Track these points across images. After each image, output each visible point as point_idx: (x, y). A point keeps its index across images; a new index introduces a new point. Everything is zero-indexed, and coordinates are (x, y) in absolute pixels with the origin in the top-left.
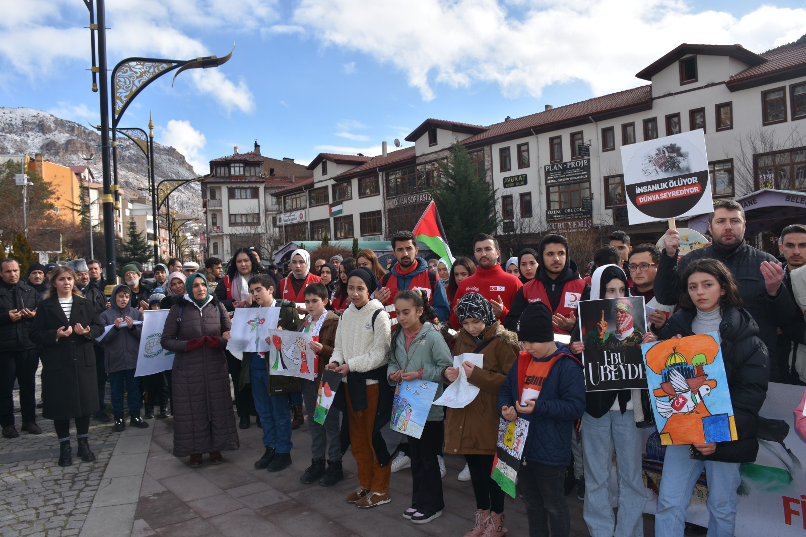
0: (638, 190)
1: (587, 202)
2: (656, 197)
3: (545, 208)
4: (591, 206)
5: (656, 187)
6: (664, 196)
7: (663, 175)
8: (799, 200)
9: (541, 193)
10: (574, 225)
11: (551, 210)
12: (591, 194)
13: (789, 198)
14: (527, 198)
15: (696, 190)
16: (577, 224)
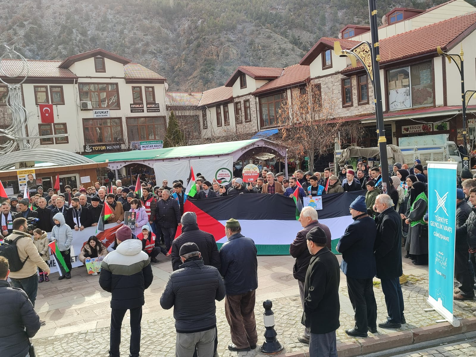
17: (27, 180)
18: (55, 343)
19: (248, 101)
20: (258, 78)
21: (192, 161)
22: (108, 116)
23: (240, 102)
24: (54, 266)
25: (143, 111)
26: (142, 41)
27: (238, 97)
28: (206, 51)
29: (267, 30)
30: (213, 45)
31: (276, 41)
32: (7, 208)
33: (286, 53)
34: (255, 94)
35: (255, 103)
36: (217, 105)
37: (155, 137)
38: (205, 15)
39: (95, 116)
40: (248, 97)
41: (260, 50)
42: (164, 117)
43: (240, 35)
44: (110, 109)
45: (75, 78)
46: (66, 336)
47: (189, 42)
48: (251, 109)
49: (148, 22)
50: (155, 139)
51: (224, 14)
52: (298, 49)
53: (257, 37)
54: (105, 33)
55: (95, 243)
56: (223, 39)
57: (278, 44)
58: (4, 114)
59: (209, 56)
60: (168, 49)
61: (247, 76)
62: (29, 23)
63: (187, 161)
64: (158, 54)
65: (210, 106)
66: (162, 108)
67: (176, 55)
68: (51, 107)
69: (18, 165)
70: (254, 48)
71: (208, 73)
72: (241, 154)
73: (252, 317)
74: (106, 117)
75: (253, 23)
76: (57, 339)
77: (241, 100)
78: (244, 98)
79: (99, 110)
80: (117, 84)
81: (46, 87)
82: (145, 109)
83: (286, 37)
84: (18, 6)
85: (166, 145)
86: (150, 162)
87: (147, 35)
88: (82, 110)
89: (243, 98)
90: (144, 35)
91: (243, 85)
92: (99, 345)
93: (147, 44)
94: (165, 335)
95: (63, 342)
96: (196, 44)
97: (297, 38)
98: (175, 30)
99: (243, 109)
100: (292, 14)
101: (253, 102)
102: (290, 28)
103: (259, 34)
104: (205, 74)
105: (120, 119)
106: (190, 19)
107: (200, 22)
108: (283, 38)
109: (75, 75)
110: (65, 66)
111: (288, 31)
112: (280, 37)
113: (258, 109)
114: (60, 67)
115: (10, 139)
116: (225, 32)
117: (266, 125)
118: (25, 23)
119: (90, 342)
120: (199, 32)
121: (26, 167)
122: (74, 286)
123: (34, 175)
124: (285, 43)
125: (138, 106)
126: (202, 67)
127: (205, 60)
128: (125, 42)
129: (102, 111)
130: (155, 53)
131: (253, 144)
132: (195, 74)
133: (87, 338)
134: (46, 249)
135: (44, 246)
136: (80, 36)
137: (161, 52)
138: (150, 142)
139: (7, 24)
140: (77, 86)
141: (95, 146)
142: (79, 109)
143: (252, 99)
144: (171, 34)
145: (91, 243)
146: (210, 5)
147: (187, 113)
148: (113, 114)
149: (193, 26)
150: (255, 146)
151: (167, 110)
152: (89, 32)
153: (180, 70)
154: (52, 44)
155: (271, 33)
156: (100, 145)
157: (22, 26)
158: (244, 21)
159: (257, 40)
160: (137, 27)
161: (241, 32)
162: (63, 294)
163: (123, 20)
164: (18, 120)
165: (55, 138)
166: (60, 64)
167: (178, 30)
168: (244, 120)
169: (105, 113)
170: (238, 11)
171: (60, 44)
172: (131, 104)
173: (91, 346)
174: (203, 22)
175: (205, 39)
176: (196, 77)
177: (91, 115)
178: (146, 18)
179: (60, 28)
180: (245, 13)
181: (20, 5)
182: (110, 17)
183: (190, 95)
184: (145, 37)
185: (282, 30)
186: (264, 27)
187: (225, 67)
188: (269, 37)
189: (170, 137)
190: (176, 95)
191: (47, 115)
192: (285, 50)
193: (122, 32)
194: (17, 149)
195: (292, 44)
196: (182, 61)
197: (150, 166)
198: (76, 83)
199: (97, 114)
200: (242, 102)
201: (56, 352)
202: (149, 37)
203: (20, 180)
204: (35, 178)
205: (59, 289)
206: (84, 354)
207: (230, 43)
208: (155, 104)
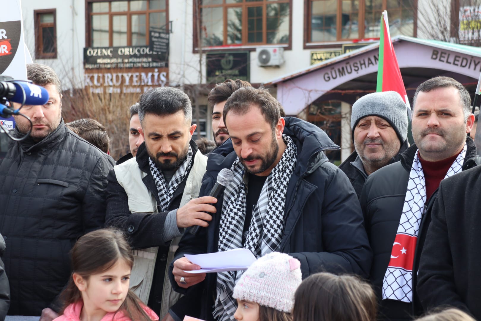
1: (159, 37)
3: (82, 44)
4: (168, 45)
8: (451, 60)
9: (74, 13)
10: (135, 79)
11: (93, 48)
12: (168, 22)
13: (436, 55)
14: (48, 20)
16: (140, 77)
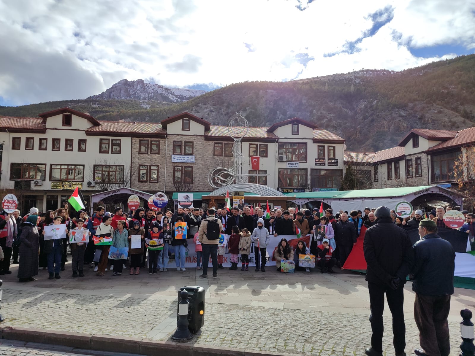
0: (181, 202)
2: (184, 204)
5: (184, 202)
6: (185, 204)
7: (185, 200)
15: (190, 204)
17: (239, 203)
18: (251, 310)
19: (420, 158)
20: (430, 139)
21: (366, 201)
22: (297, 167)
23: (411, 160)
24: (252, 262)
25: (325, 165)
26: (327, 118)
27: (410, 155)
28: (379, 125)
29: (438, 106)
30: (385, 120)
31: (446, 116)
32: (224, 212)
33: (456, 125)
34: (427, 153)
35: (426, 160)
36: (389, 162)
37: (332, 186)
38: (380, 96)
39: (288, 167)
40: (420, 155)
41: (429, 123)
42: (341, 170)
43: (410, 111)
44: (299, 162)
45: (277, 138)
46: (260, 307)
47: (364, 118)
48: (422, 165)
49: (332, 104)
50: (332, 187)
51: (397, 95)
52: (470, 122)
53: (427, 112)
54: (300, 113)
55: (286, 244)
56: (394, 115)
57: (449, 118)
58: (228, 162)
59: (381, 129)
60: (346, 123)
61: (420, 137)
62: (250, 108)
63: (361, 201)
64: (338, 128)
65: (383, 162)
66: (340, 163)
67: (352, 128)
68: (258, 159)
69: (233, 194)
70: (424, 121)
71: (379, 142)
72: (414, 197)
73: (445, 325)
74: (296, 168)
75: (424, 101)
76: (252, 308)
77: (412, 158)
78: (416, 156)
79: (291, 163)
80: (306, 144)
81: (257, 145)
82: (327, 163)
83: (457, 112)
84: (244, 98)
85: (342, 189)
86: (328, 201)
87: (330, 113)
88: (279, 162)
89: (414, 156)
90: (328, 114)
91: (416, 145)
92: (285, 320)
93: (330, 120)
94: (345, 326)
95: (257, 311)
96: (371, 119)
97: (469, 113)
98: (354, 109)
99: (414, 165)
100: (464, 92)
101: (425, 160)
102: (462, 104)
103: (430, 110)
104: (377, 143)
105: (306, 169)
106: (366, 100)
107: (375, 102)
108: (454, 112)
109: (277, 136)
110: (271, 131)
111: (460, 106)
112: (450, 112)
113: (430, 165)
114: (268, 131)
115: (231, 176)
116: (397, 109)
117: (437, 180)
118: (247, 108)
119: (278, 316)
120: (373, 110)
121: (239, 195)
122: (266, 277)
123: (243, 200)
124: (456, 117)
125: (321, 160)
126: (374, 137)
127: (377, 132)
128: (313, 119)
129: (294, 163)
130: (335, 127)
131: (427, 190)
132: (368, 143)
133: (276, 313)
134: (248, 245)
135: (247, 243)
136: (281, 116)
137: (340, 126)
138: (328, 189)
139: (236, 109)
140: (277, 144)
141: (285, 188)
142: (277, 161)
143: (424, 157)
144: (350, 113)
145: (283, 243)
146: (385, 89)
147: (362, 168)
148: (301, 165)
149: (369, 106)
150: (429, 192)
151: (344, 164)
152: (288, 113)
153: (355, 140)
154: (262, 122)
155: (442, 109)
156: (289, 189)
157: (245, 110)
158: (415, 100)
159: (427, 115)
160: (324, 108)
161: (412, 109)
162: (258, 280)
163: (313, 103)
164: (237, 162)
165: (259, 176)
166: (267, 129)
167: (356, 109)
168: (414, 175)
169: (296, 164)
170: (410, 92)
171: (268, 121)
172: (316, 159)
173: (279, 319)
174: (378, 102)
175: (378, 115)
176: (369, 145)
177: (285, 165)
178: (331, 101)
179: (268, 111)
180: (417, 94)
181: (246, 97)
182: (304, 101)
183: (365, 154)
184: (329, 115)
185: (453, 106)
186: (435, 104)
187: (395, 138)
188: (440, 112)
189: (346, 183)
190: (354, 154)
191: (255, 164)
192: (455, 123)
193: (311, 112)
194: (235, 182)
195: (463, 118)
196: (358, 133)
197: (328, 204)
198: (277, 142)
199: (290, 165)
200: (414, 159)
201: (252, 316)
202: (332, 115)
203: (234, 203)
204: (243, 203)
205: (255, 277)
206: (274, 323)
207: (401, 118)
208: (335, 159)
